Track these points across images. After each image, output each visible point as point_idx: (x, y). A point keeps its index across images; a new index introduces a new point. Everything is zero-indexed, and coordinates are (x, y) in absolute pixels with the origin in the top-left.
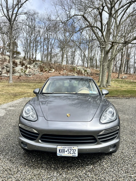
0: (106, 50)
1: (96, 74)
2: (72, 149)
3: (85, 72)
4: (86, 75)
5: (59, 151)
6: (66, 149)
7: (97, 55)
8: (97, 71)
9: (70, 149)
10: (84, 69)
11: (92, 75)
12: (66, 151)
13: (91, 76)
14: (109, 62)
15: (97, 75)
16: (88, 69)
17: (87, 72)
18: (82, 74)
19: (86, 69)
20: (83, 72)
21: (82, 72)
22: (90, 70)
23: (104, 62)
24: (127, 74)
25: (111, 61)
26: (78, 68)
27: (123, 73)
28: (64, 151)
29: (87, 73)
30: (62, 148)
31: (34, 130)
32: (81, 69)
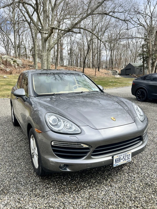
0: (43, 37)
1: (29, 66)
2: (126, 155)
3: (15, 63)
4: (17, 67)
5: (116, 161)
6: (122, 157)
7: (26, 41)
8: (30, 62)
9: (125, 155)
10: (12, 59)
11: (25, 67)
12: (122, 159)
13: (24, 69)
14: (48, 52)
15: (31, 68)
16: (17, 59)
17: (17, 63)
18: (10, 65)
19: (15, 59)
20: (12, 63)
21: (10, 63)
22: (20, 60)
23: (43, 52)
24: (63, 66)
25: (51, 50)
26: (3, 57)
27: (59, 66)
28: (120, 160)
29: (18, 65)
30: (118, 157)
31: (82, 145)
32: (9, 60)
